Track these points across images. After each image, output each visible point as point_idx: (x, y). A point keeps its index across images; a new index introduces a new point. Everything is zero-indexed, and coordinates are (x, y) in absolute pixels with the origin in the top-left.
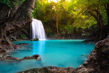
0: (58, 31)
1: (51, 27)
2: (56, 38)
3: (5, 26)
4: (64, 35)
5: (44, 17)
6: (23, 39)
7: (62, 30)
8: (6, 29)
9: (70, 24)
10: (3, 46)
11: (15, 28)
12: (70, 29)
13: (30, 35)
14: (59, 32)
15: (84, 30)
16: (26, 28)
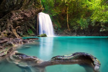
0: (68, 26)
1: (60, 22)
2: (66, 34)
3: (12, 14)
4: (76, 31)
5: (52, 10)
6: (30, 35)
7: (73, 25)
8: (12, 18)
9: (84, 17)
10: (9, 39)
11: (22, 18)
12: (84, 23)
13: (37, 30)
14: (70, 28)
15: (103, 24)
16: (32, 23)
